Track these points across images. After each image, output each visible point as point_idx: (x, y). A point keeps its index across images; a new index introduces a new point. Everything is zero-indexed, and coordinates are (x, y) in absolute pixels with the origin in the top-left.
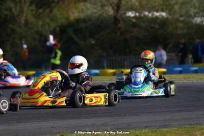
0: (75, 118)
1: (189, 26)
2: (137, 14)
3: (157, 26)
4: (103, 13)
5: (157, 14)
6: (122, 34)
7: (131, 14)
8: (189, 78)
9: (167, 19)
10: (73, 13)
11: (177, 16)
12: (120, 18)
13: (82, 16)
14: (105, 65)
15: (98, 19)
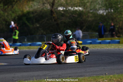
0: (27, 71)
1: (96, 15)
2: (65, 9)
3: (76, 16)
4: (44, 8)
5: (76, 8)
6: (55, 20)
7: (61, 9)
8: (96, 47)
9: (82, 11)
10: (26, 8)
11: (88, 9)
12: (54, 11)
13: (31, 10)
14: (45, 39)
15: (41, 12)
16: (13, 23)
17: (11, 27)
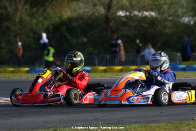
0: (67, 113)
1: (177, 25)
2: (128, 14)
3: (146, 25)
4: (95, 12)
5: (146, 14)
6: (112, 32)
7: (121, 13)
9: (156, 18)
10: (66, 12)
11: (166, 15)
12: (111, 17)
13: (75, 15)
14: (96, 62)
15: (90, 18)
16: (44, 36)
17: (42, 42)
